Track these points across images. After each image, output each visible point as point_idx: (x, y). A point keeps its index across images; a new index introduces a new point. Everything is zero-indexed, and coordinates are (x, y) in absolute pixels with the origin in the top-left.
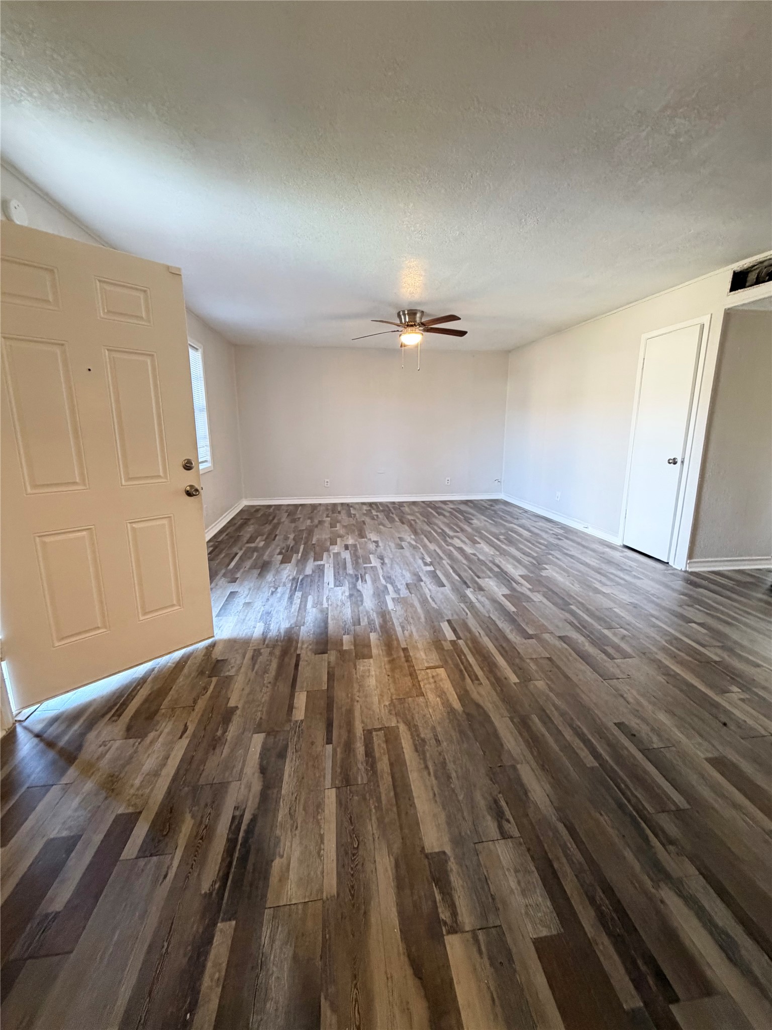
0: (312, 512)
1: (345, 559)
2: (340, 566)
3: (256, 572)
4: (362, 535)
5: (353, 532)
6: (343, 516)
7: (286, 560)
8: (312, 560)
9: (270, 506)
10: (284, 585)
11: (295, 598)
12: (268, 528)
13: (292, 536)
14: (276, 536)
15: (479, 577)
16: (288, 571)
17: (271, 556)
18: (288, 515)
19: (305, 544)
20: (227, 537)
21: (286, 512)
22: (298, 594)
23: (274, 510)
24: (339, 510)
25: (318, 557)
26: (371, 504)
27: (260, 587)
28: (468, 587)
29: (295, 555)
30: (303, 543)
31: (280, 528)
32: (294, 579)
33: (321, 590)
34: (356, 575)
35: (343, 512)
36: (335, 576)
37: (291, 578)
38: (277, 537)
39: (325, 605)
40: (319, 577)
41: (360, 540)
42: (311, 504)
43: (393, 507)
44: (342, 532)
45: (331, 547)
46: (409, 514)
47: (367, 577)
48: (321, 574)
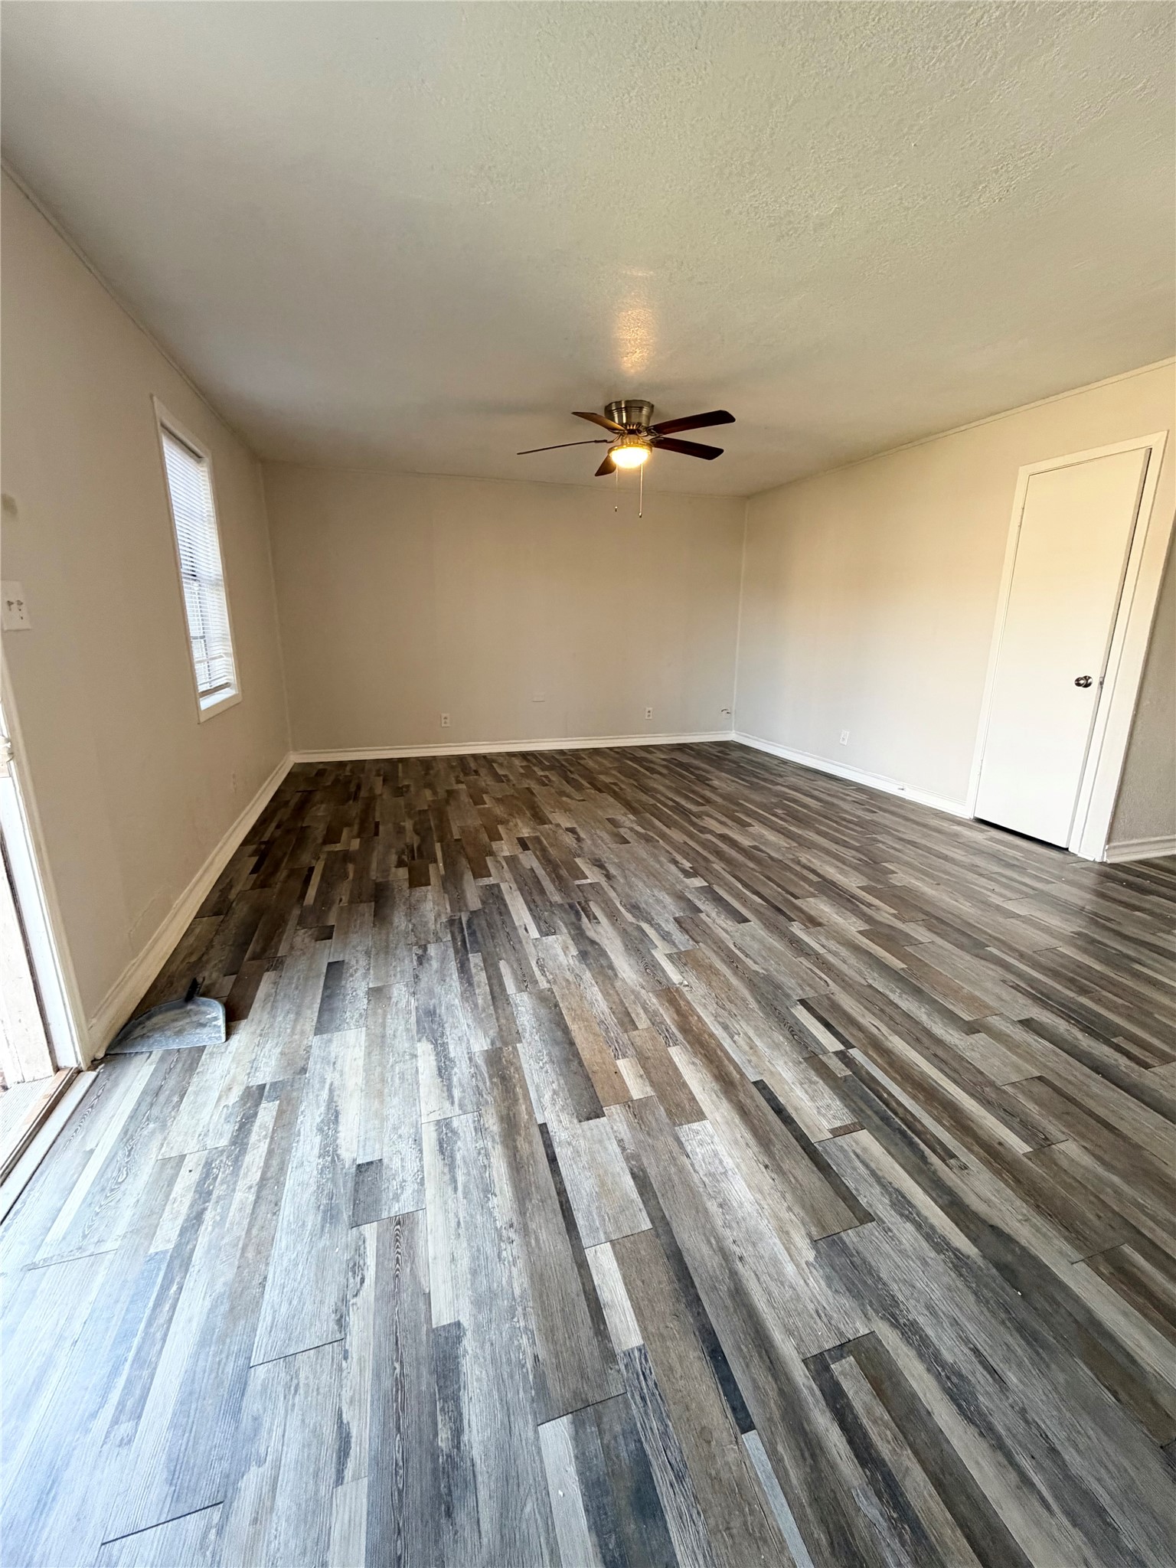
0: (426, 774)
1: (532, 870)
2: (531, 890)
3: (367, 909)
4: (539, 818)
5: (520, 812)
6: (485, 780)
7: (418, 879)
8: (468, 876)
9: (341, 765)
10: (438, 940)
11: (474, 971)
12: (354, 809)
13: (408, 825)
14: (377, 825)
15: (796, 898)
16: (432, 905)
17: (386, 871)
18: (384, 781)
19: (441, 840)
20: (279, 832)
21: (379, 775)
22: (475, 960)
23: (352, 771)
24: (474, 768)
25: (480, 871)
26: (524, 755)
27: (387, 947)
28: (791, 920)
29: (431, 867)
30: (435, 838)
31: (378, 808)
32: (451, 922)
33: (517, 946)
34: (571, 906)
35: (483, 772)
36: (530, 910)
37: (444, 919)
38: (381, 828)
39: (544, 984)
40: (501, 914)
41: (541, 827)
42: (417, 758)
43: (566, 760)
44: (499, 811)
45: (495, 845)
46: (601, 773)
47: (595, 909)
48: (502, 907)
